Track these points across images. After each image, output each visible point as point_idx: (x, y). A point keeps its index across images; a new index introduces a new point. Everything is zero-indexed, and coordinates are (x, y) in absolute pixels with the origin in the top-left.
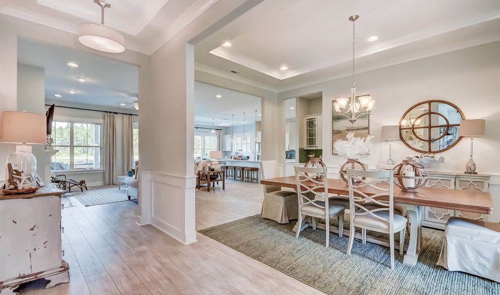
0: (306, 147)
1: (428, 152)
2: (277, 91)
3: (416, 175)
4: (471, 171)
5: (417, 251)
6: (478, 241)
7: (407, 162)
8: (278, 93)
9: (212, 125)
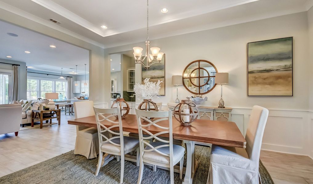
0: (128, 90)
1: (198, 94)
2: (103, 47)
3: (191, 112)
4: (222, 106)
5: (192, 173)
6: (234, 166)
7: (184, 102)
8: (104, 49)
9: (61, 73)
